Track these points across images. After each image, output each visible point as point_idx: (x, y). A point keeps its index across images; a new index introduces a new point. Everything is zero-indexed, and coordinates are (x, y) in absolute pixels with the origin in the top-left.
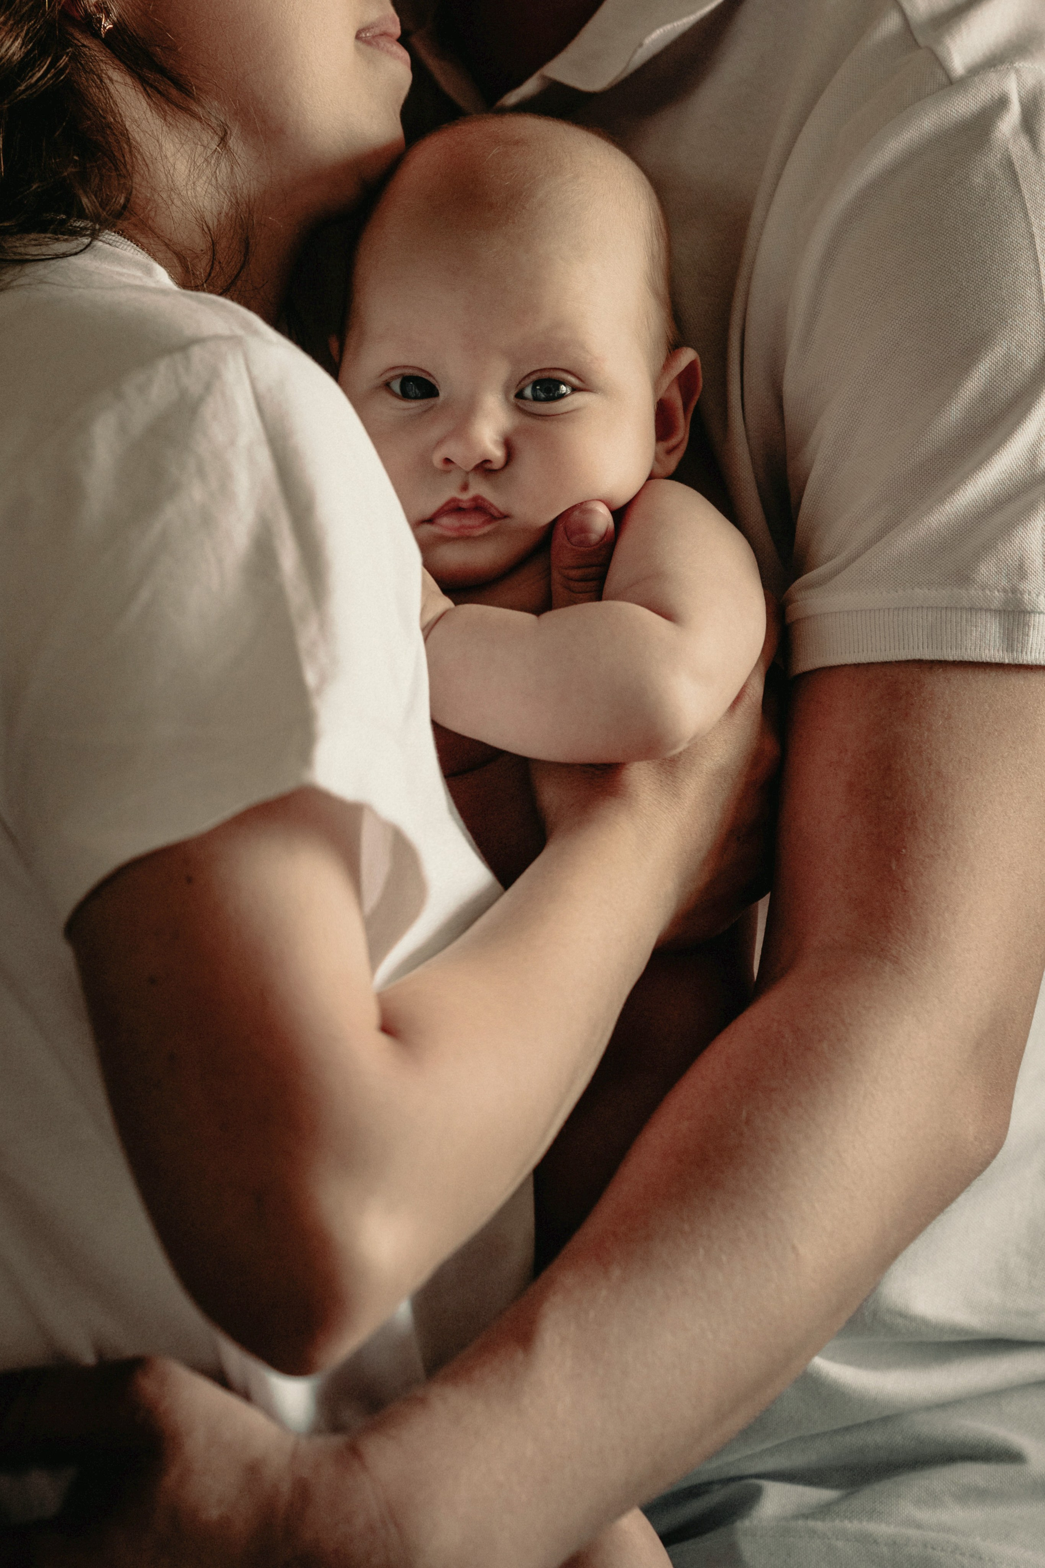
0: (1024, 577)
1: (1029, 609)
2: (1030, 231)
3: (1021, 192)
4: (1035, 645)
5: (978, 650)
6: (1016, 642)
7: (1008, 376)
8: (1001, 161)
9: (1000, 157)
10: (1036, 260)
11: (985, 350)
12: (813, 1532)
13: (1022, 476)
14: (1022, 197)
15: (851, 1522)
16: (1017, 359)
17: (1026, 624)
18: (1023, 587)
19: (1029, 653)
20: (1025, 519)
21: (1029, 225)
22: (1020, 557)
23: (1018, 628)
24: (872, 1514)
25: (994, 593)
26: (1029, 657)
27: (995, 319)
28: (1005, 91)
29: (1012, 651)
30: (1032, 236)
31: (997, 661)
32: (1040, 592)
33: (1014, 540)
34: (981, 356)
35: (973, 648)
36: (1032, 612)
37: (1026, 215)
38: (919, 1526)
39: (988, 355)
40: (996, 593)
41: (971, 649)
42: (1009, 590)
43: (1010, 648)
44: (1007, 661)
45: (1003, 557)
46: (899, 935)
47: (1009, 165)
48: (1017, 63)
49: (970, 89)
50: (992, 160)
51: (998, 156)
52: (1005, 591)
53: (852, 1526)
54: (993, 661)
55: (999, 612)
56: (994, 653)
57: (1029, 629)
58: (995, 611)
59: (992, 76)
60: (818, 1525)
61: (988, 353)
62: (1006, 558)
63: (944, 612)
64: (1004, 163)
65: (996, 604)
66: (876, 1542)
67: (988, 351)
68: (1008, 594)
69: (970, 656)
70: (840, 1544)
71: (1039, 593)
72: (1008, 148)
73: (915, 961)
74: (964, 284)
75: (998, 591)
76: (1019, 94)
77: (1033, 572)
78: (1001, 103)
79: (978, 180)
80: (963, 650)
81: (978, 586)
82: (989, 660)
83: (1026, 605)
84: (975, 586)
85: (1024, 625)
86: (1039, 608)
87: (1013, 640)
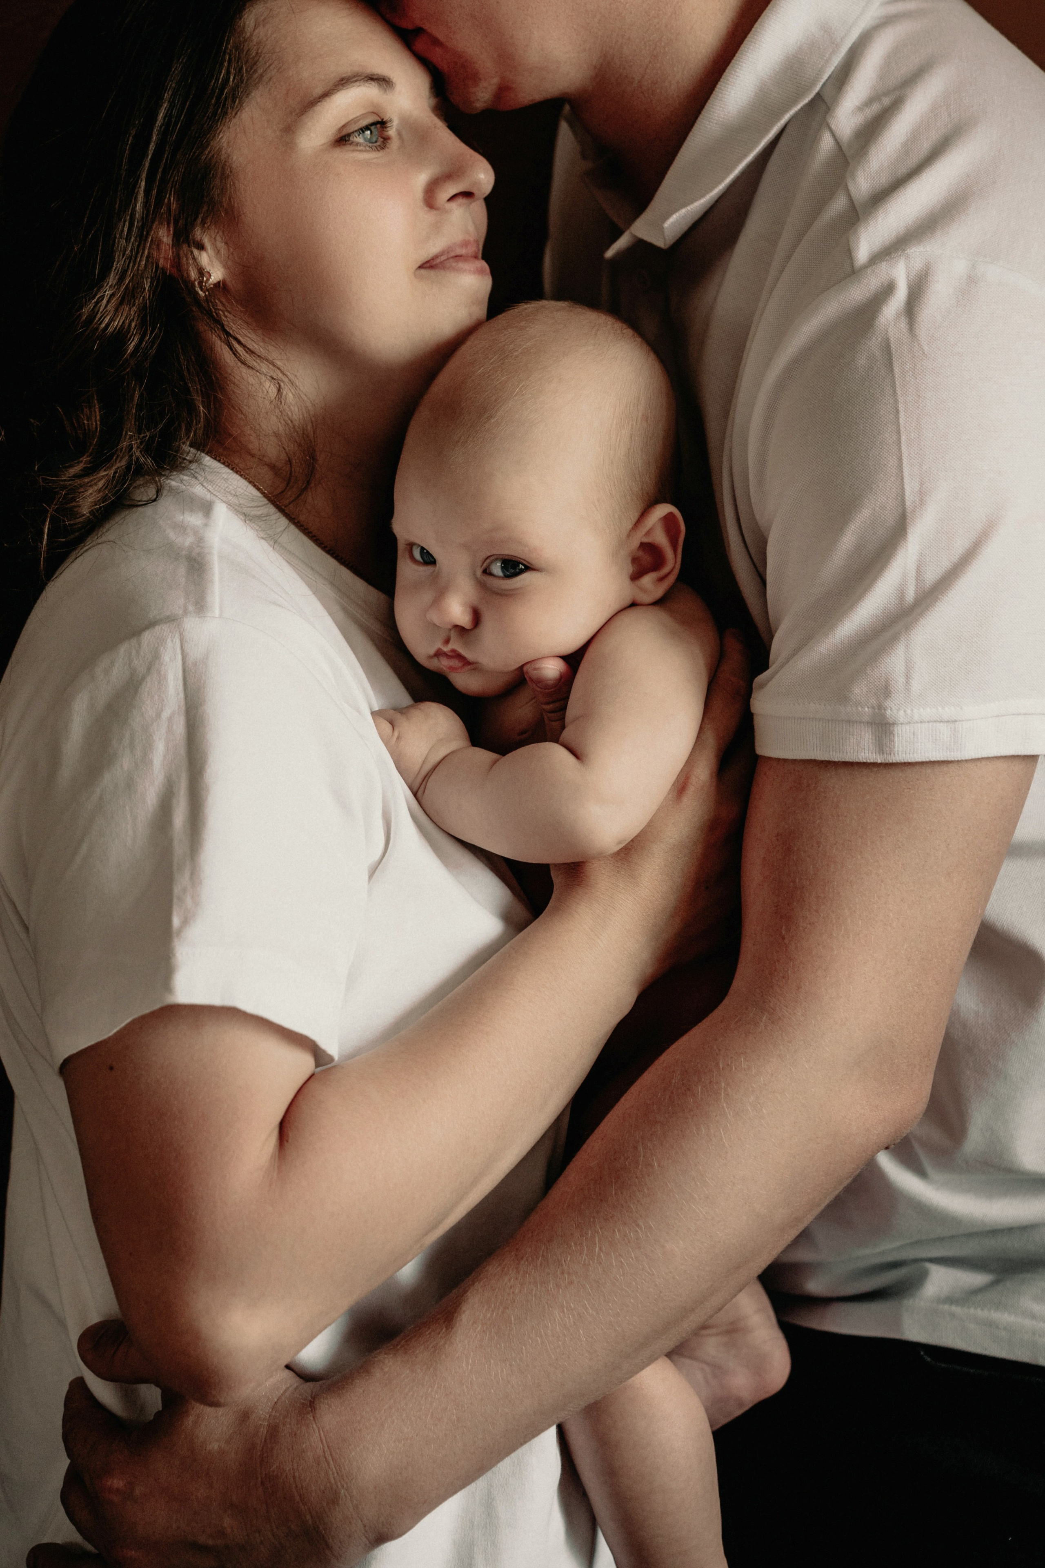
0: (889, 695)
1: (891, 722)
2: (896, 407)
3: (893, 372)
4: (901, 748)
5: (856, 753)
6: (885, 746)
7: (874, 532)
8: (881, 344)
9: (881, 341)
10: (898, 432)
11: (855, 511)
12: (953, 1315)
13: (894, 610)
14: (893, 376)
15: (982, 1310)
16: (880, 518)
17: (892, 733)
18: (886, 705)
19: (897, 755)
20: (889, 648)
21: (896, 401)
22: (886, 679)
23: (886, 736)
24: (998, 1306)
25: (865, 709)
26: (897, 757)
27: (863, 485)
28: (892, 279)
29: (883, 753)
30: (897, 411)
31: (872, 761)
32: (901, 708)
33: (879, 666)
34: (852, 517)
35: (852, 751)
36: (894, 724)
37: (895, 391)
38: (1033, 1317)
39: (857, 516)
40: (866, 709)
41: (850, 752)
42: (876, 707)
43: (881, 749)
44: (879, 761)
45: (872, 680)
46: (778, 990)
47: (887, 348)
48: (908, 250)
49: (863, 280)
50: (873, 344)
51: (879, 339)
52: (873, 708)
53: (982, 1313)
54: (869, 761)
55: (870, 724)
56: (868, 755)
57: (894, 736)
58: (868, 723)
59: (883, 266)
60: (957, 1309)
61: (857, 515)
62: (874, 680)
63: (830, 722)
64: (883, 345)
65: (866, 718)
66: (997, 1327)
67: (857, 513)
68: (875, 710)
69: (850, 759)
70: (972, 1326)
71: (899, 708)
72: (888, 332)
73: (787, 1011)
74: (842, 455)
75: (868, 708)
76: (907, 278)
77: (896, 690)
78: (889, 289)
79: (861, 361)
80: (845, 754)
81: (853, 703)
82: (865, 761)
83: (888, 719)
84: (851, 703)
85: (890, 734)
86: (899, 721)
87: (883, 745)
